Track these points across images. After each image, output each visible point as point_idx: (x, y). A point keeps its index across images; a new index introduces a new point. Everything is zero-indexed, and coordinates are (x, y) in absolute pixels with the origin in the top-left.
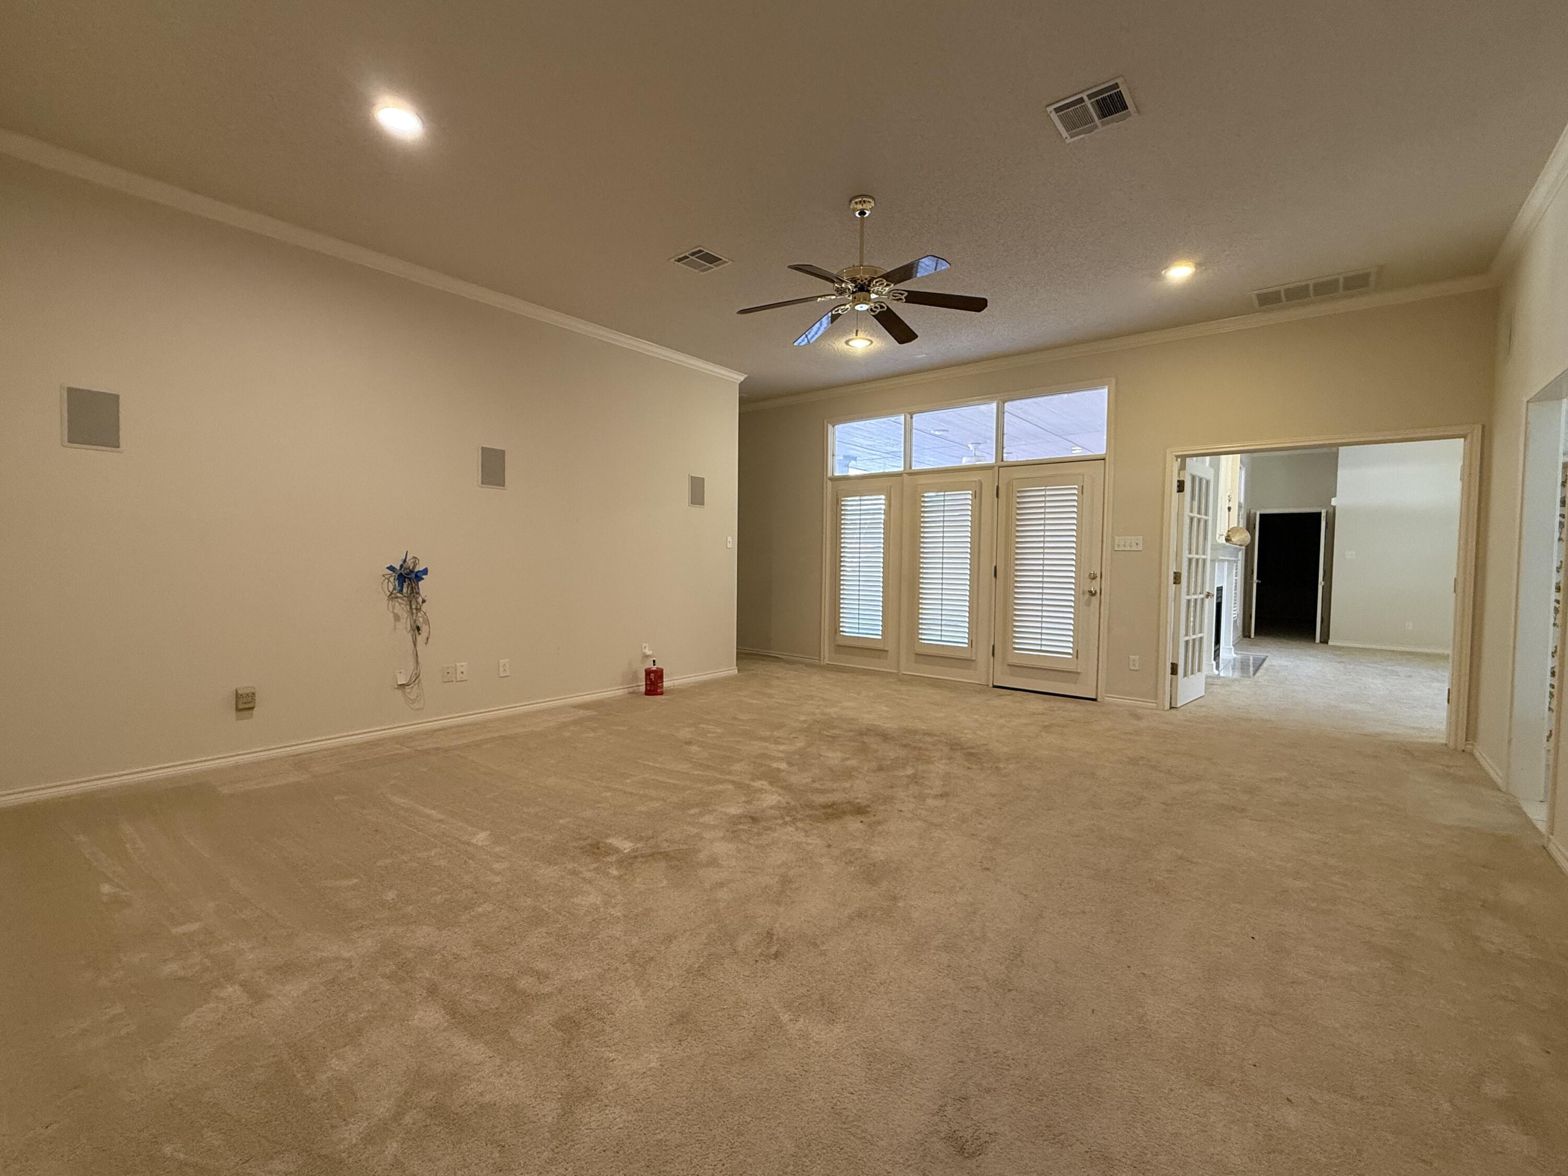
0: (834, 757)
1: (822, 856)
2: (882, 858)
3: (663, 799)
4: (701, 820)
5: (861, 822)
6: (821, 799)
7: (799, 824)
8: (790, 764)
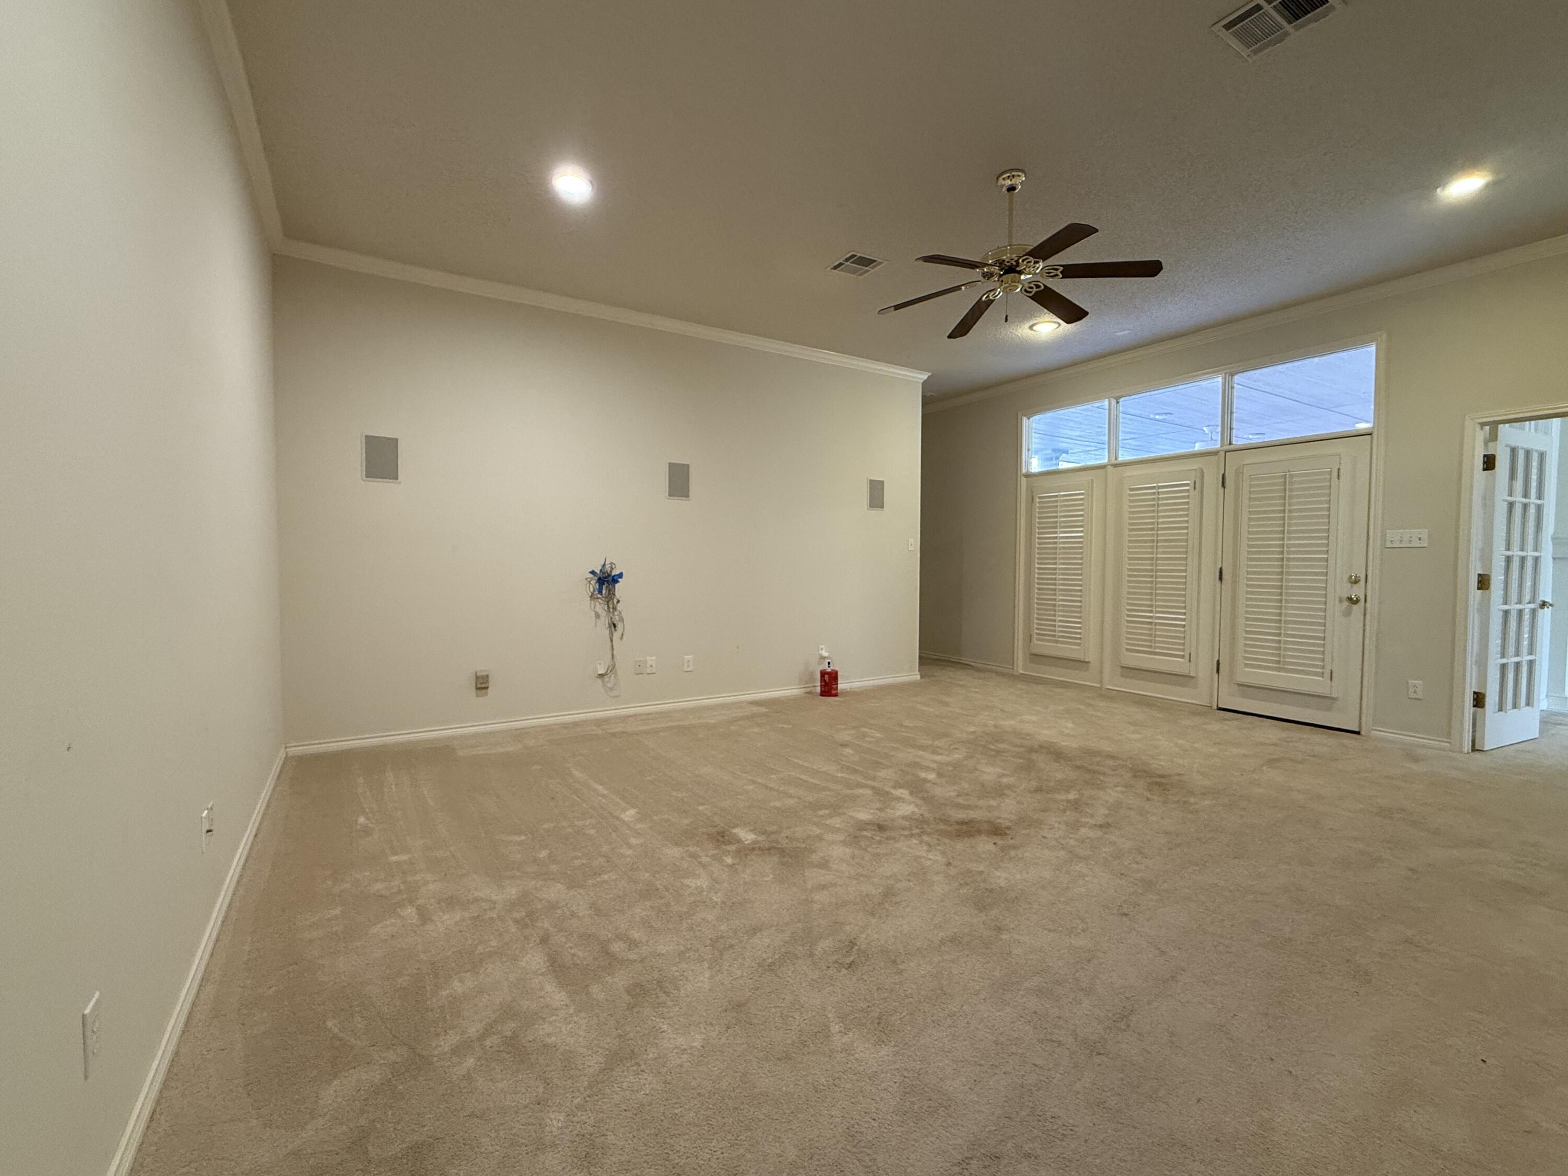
0: (989, 772)
1: (937, 873)
2: (1002, 885)
3: (799, 798)
4: (828, 822)
5: (995, 844)
6: (961, 815)
7: (925, 838)
8: (940, 775)
